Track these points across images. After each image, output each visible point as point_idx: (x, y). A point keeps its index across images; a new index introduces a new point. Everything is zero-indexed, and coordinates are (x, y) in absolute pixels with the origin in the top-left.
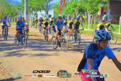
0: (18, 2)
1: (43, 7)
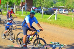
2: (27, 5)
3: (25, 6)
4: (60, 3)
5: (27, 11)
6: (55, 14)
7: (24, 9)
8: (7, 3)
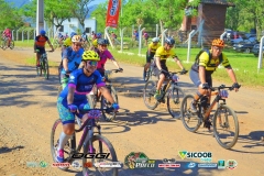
1: (74, 11)
3: (200, 29)
5: (206, 46)
8: (138, 20)
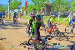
0: (6, 5)
1: (17, 8)
2: (47, 11)
3: (46, 11)
4: (74, 8)
5: (47, 15)
6: (69, 17)
7: (44, 13)
8: (32, 9)
